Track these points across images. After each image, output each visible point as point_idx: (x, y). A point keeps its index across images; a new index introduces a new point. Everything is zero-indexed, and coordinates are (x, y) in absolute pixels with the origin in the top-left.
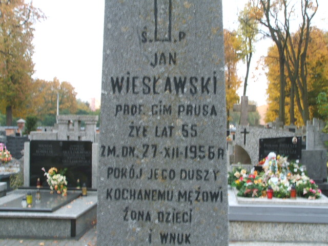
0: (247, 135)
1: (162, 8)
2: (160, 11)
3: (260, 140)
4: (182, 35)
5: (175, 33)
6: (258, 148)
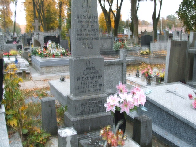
0: (39, 36)
1: (86, 1)
2: (86, 2)
3: (44, 37)
4: (90, 7)
5: (89, 7)
6: (43, 41)
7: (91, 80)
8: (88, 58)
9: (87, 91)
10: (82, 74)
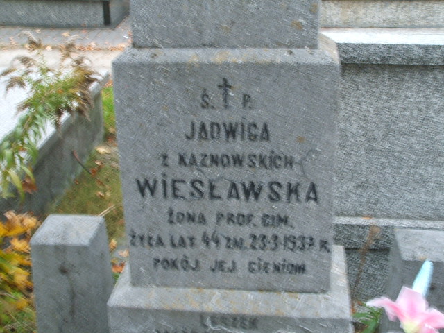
7: (234, 201)
8: (217, 56)
9: (206, 264)
10: (173, 159)
